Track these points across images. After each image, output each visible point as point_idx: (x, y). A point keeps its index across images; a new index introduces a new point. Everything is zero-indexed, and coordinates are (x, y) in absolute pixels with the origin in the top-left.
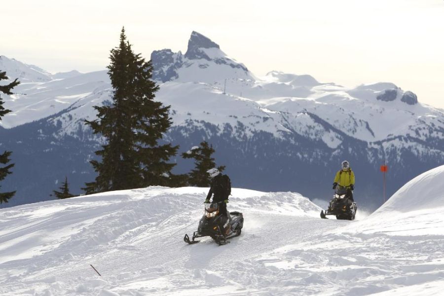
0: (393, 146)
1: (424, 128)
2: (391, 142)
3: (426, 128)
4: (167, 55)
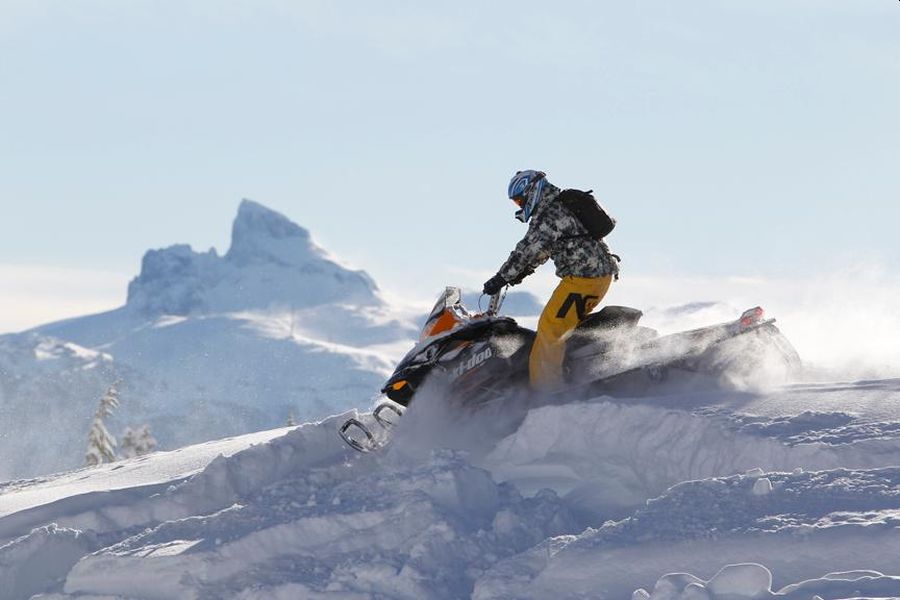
4: (181, 259)
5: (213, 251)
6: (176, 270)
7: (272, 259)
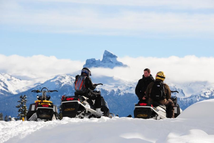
0: (192, 100)
1: (209, 92)
2: (191, 98)
3: (210, 92)
4: (93, 61)
5: (99, 60)
6: (92, 63)
7: (110, 61)
